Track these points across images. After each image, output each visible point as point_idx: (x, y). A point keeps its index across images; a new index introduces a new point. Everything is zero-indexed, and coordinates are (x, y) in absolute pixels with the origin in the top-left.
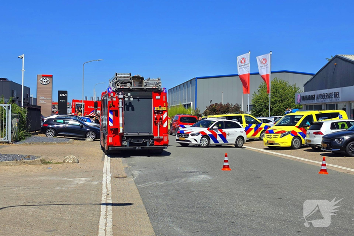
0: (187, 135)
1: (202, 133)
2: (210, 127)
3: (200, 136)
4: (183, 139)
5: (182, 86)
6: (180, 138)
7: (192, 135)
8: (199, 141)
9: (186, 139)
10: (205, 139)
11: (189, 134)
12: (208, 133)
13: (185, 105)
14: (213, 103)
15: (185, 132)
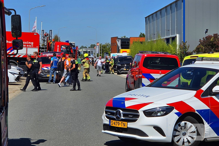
0: (132, 114)
1: (180, 106)
2: (204, 88)
3: (173, 116)
4: (121, 125)
5: (164, 11)
6: (114, 124)
7: (149, 114)
8: (169, 131)
9: (131, 125)
10: (189, 124)
11: (141, 111)
12: (198, 105)
13: (168, 40)
14: (211, 33)
15: (128, 104)
